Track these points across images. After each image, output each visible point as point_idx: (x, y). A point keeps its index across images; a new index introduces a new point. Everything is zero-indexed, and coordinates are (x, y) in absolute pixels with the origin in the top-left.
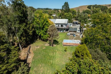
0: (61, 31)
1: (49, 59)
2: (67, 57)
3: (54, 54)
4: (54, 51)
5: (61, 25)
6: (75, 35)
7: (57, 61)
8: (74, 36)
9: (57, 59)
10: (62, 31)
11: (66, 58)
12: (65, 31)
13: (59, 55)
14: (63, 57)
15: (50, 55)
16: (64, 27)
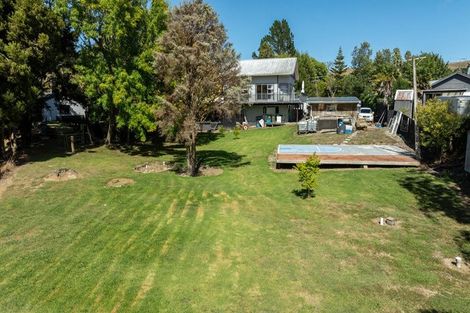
0: (258, 119)
1: (128, 259)
2: (335, 237)
3: (200, 213)
4: (200, 199)
5: (259, 87)
6: (348, 127)
7: (223, 274)
8: (345, 132)
9: (226, 251)
10: (261, 122)
11: (328, 249)
12: (279, 119)
13: (247, 223)
14: (284, 240)
15: (152, 226)
16: (277, 94)
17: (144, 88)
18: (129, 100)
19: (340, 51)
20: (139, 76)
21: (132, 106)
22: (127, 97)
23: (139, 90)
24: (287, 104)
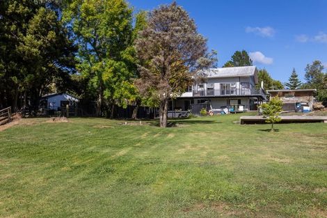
0: (223, 108)
3: (171, 136)
4: (171, 132)
8: (303, 111)
10: (226, 110)
12: (241, 108)
16: (239, 89)
17: (127, 72)
18: (115, 79)
19: (294, 72)
20: (123, 64)
21: (117, 84)
22: (113, 77)
23: (123, 74)
24: (249, 96)
